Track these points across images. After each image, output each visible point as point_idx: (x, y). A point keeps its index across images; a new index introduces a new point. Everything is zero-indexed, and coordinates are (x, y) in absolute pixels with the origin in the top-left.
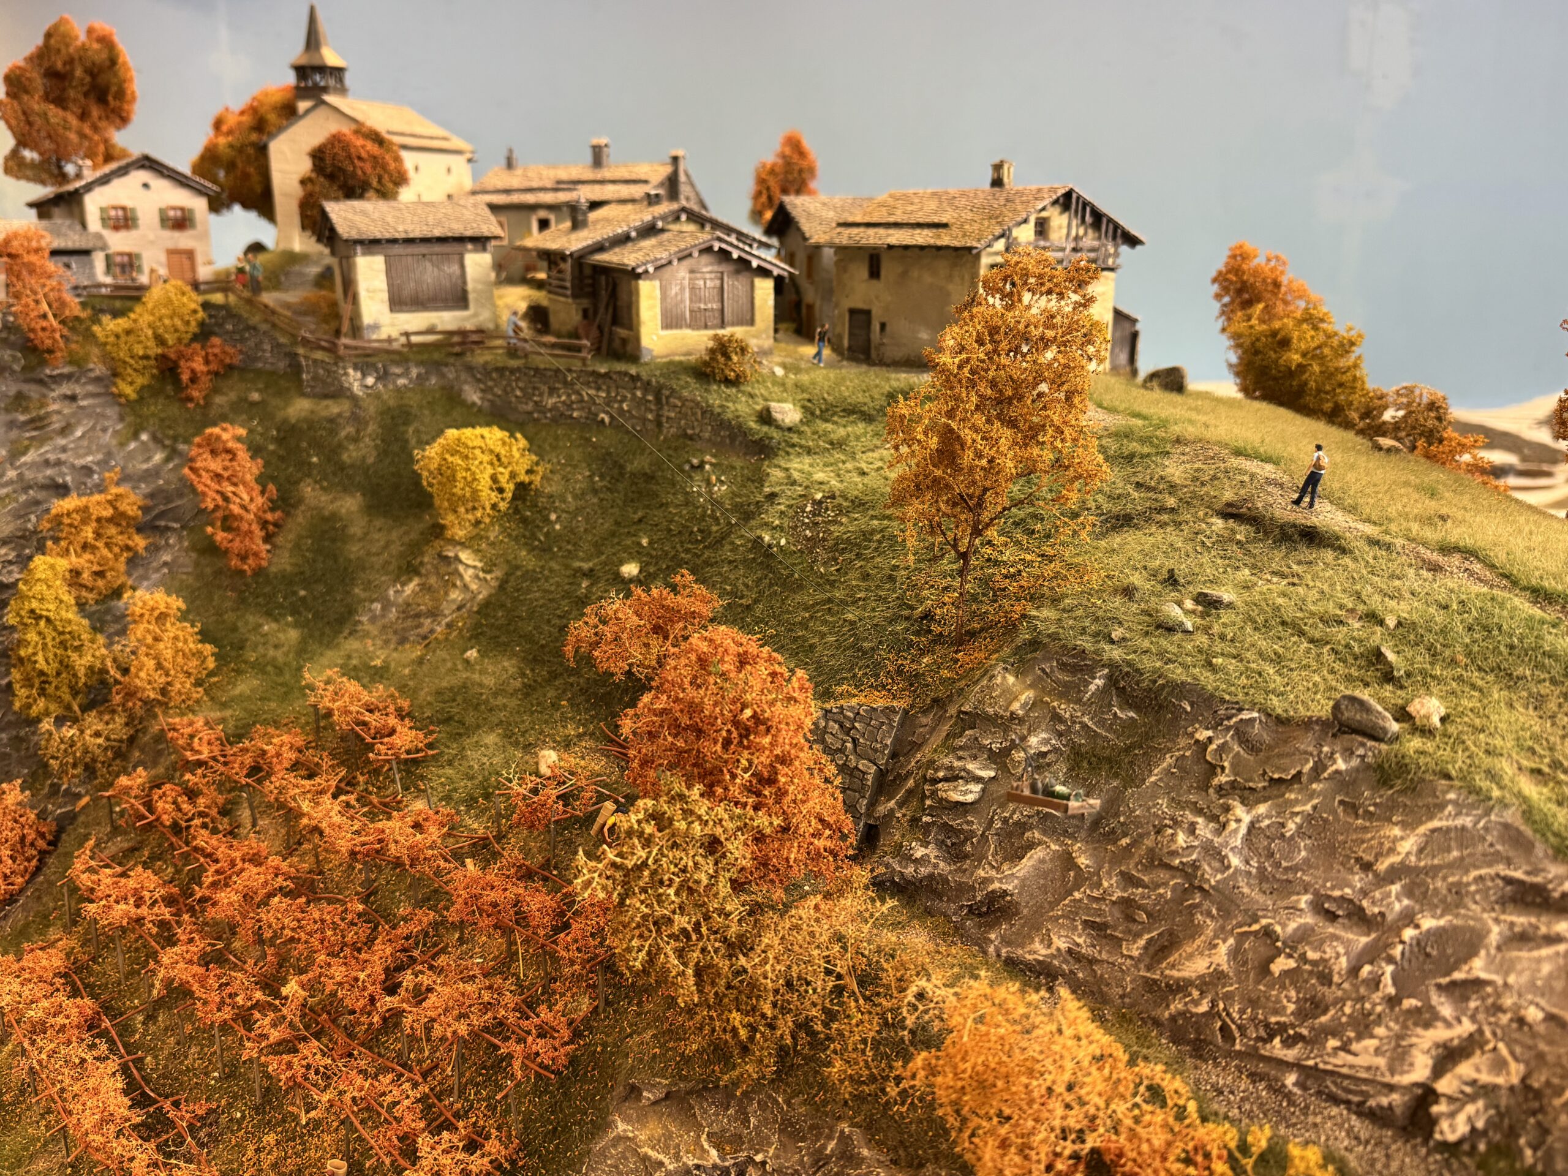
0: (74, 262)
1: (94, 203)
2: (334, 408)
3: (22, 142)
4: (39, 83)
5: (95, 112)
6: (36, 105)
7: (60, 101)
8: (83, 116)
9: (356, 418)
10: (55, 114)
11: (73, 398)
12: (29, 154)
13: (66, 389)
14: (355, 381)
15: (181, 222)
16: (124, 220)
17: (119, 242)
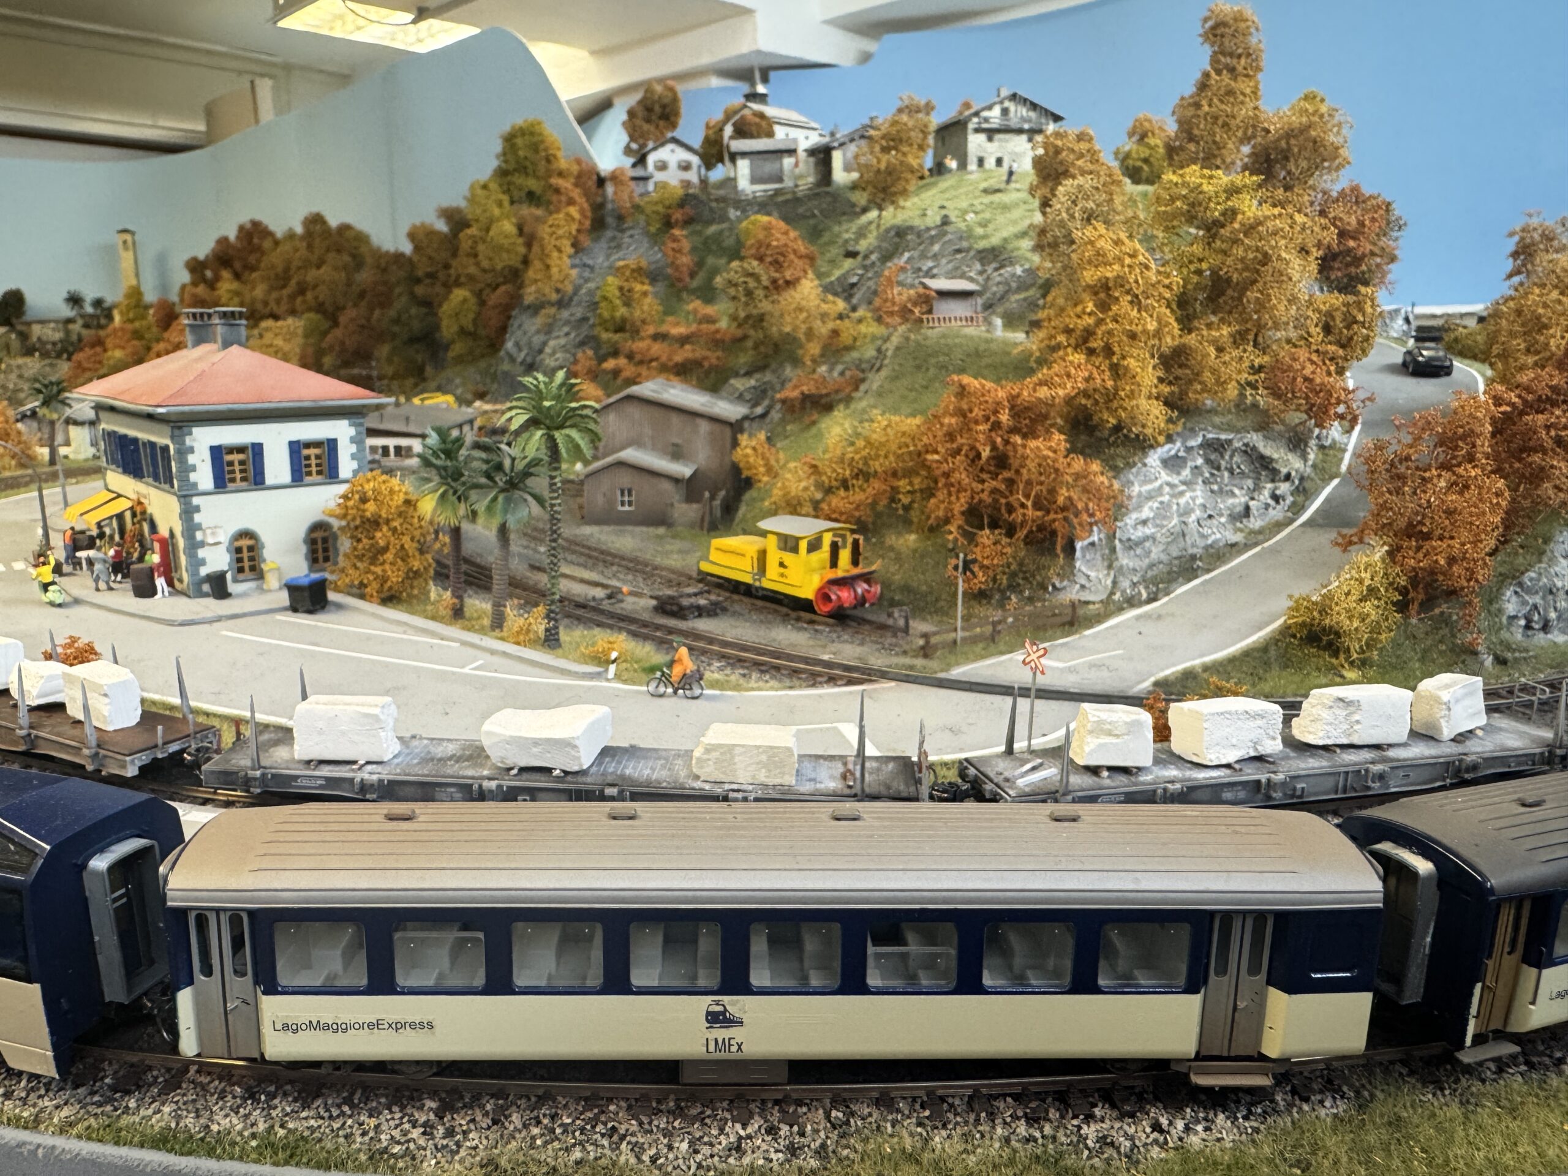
0: (641, 183)
1: (651, 159)
2: (724, 226)
3: (632, 138)
4: (641, 113)
5: (662, 123)
6: (638, 122)
7: (648, 121)
8: (657, 126)
9: (731, 229)
10: (646, 127)
11: (631, 236)
12: (634, 146)
13: (631, 232)
14: (733, 214)
15: (686, 167)
16: (662, 166)
17: (659, 176)
